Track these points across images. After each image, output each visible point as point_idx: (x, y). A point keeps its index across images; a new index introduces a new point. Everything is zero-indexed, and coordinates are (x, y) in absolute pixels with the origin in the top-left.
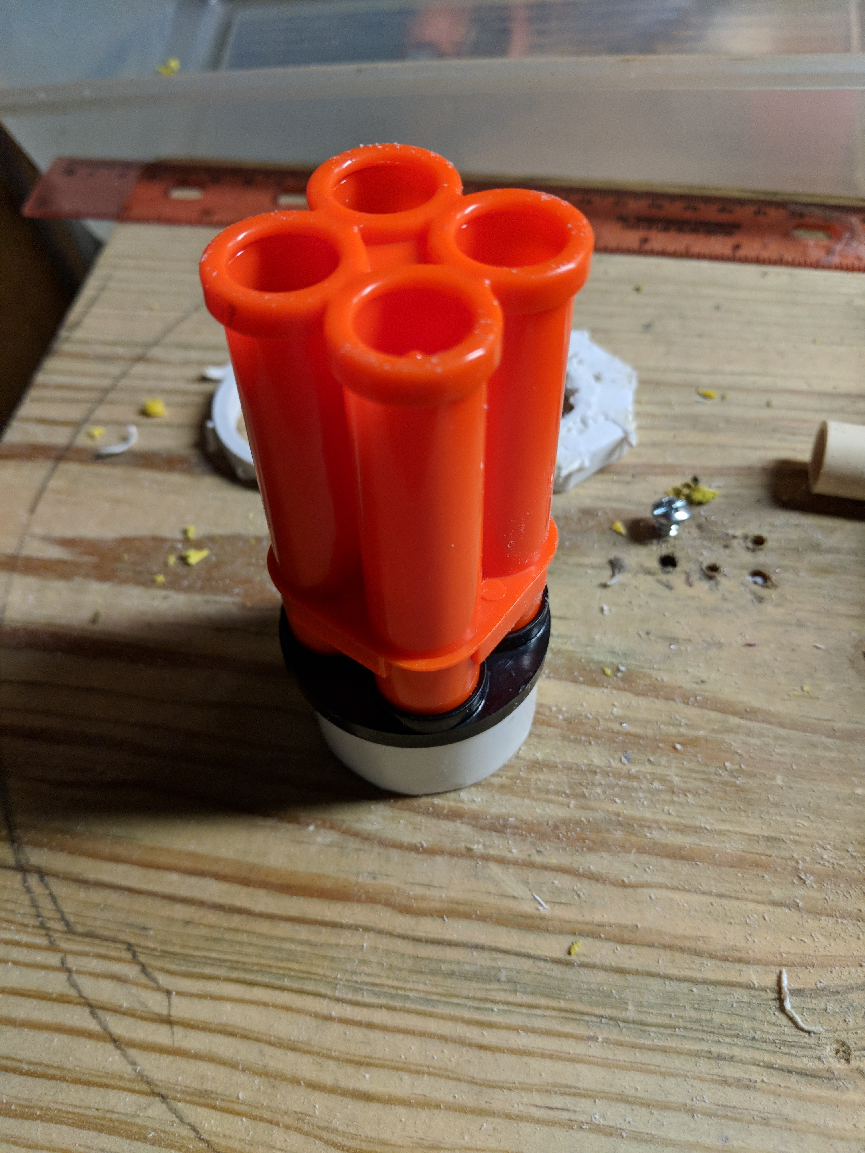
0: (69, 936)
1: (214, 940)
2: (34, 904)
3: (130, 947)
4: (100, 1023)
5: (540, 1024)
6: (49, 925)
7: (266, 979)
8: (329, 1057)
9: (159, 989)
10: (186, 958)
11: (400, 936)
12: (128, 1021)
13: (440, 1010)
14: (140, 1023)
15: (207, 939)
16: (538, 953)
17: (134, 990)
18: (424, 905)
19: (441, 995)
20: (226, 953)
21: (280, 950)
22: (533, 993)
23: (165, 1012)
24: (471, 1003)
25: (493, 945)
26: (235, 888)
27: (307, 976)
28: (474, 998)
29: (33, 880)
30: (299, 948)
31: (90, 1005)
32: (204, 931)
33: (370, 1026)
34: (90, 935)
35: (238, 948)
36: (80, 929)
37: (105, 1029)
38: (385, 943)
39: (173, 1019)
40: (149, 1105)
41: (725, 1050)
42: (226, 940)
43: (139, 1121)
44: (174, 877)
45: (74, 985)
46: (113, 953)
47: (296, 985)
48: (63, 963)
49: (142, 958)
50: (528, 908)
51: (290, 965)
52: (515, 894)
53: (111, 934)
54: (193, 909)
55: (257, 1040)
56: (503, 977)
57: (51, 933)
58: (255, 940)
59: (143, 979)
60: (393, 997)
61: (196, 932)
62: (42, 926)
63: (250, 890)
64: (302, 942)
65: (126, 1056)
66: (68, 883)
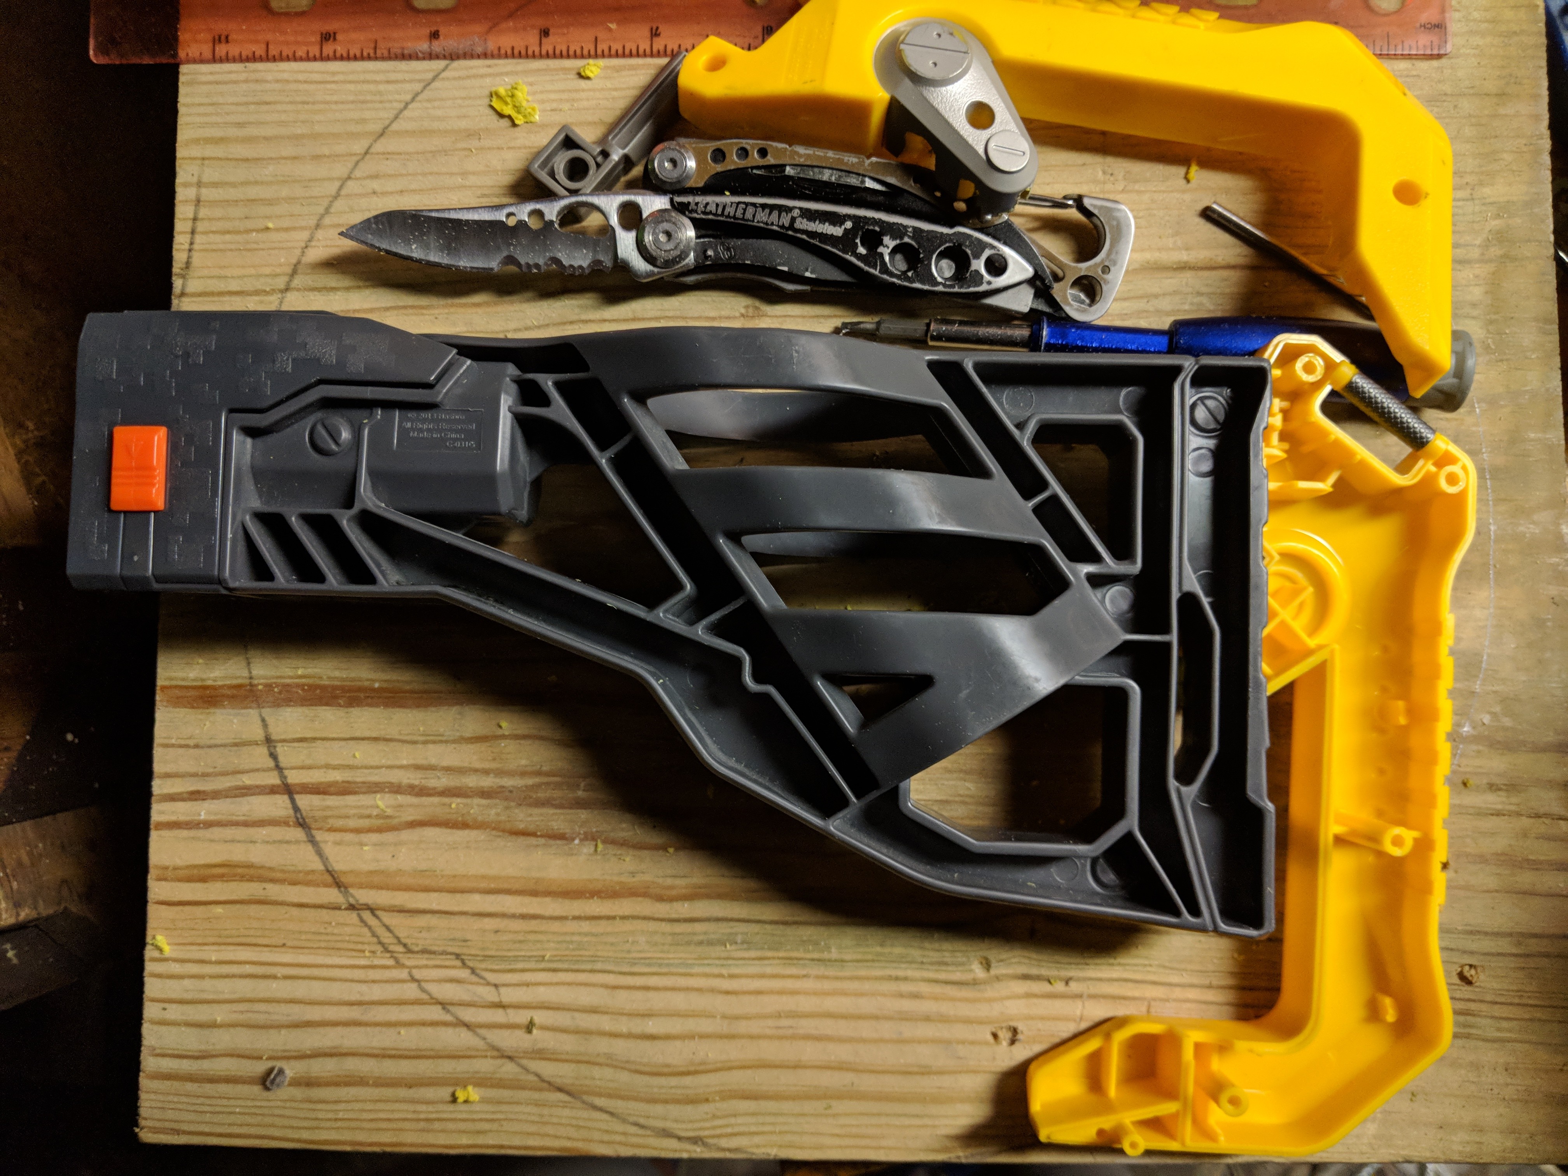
0: (410, 955)
1: (520, 942)
2: (374, 935)
3: (457, 956)
4: (452, 1014)
5: (769, 970)
6: (391, 949)
7: (565, 966)
8: (622, 1014)
9: (488, 984)
10: (503, 958)
11: (660, 920)
12: (473, 1010)
13: (696, 970)
14: (481, 1010)
15: (515, 942)
17: (470, 987)
18: (674, 893)
19: (695, 959)
20: (532, 950)
21: (572, 942)
22: (762, 949)
23: (496, 999)
24: (717, 962)
26: (527, 900)
27: (594, 959)
28: (719, 959)
29: (366, 915)
30: (585, 939)
31: (441, 1004)
32: (511, 936)
33: (647, 988)
34: (424, 951)
35: (539, 946)
36: (416, 949)
37: (457, 1018)
38: (650, 926)
39: (504, 1004)
40: (503, 1065)
41: (901, 973)
42: (530, 941)
43: (498, 1076)
44: (477, 897)
45: (423, 990)
46: (447, 963)
47: (589, 966)
48: (410, 974)
49: (470, 964)
51: (581, 953)
53: (441, 949)
54: (498, 920)
55: (569, 1010)
56: (739, 939)
57: (395, 955)
58: (551, 937)
59: (474, 979)
60: (660, 965)
61: (505, 937)
62: (386, 950)
63: (538, 899)
64: (586, 934)
65: (477, 1035)
66: (395, 914)
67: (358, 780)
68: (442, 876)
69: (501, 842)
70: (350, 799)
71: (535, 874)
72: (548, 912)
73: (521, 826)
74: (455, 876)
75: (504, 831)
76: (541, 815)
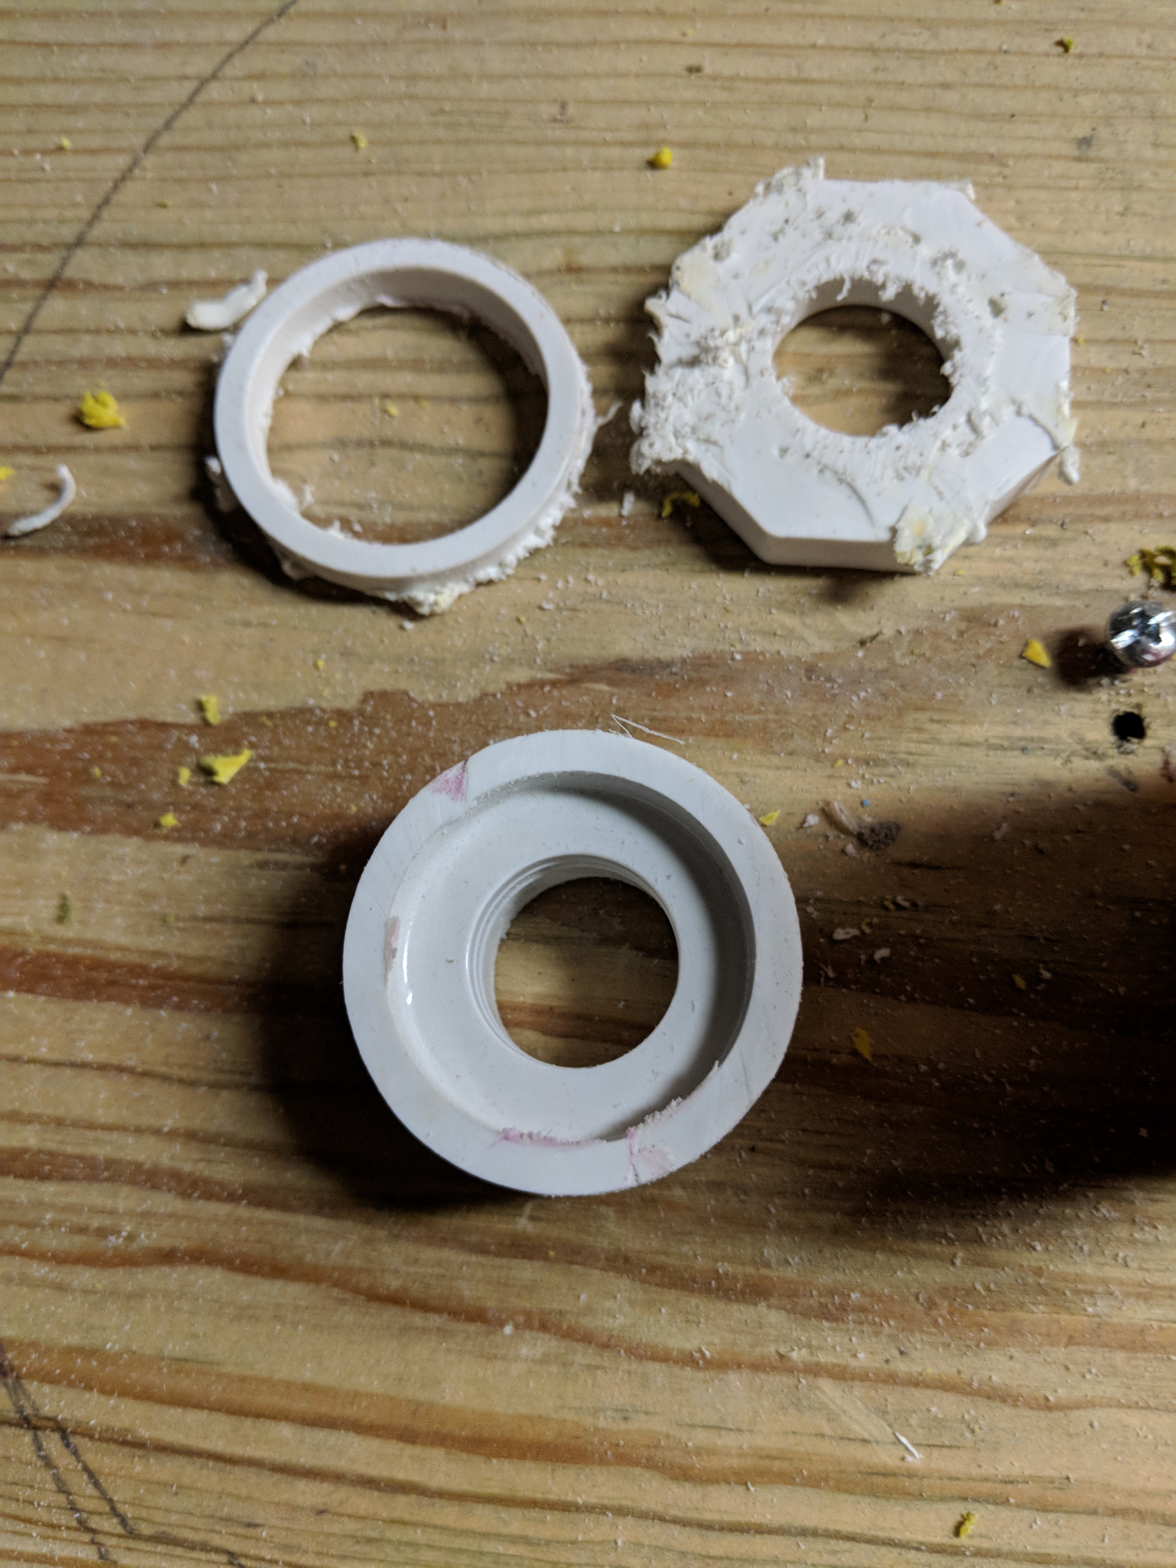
0: (131, 1544)
1: (370, 1541)
2: (62, 1489)
3: (232, 1559)
6: (93, 1525)
11: (676, 1521)
15: (357, 1540)
16: (908, 1536)
18: (714, 1463)
21: (481, 1554)
25: (832, 1527)
26: (392, 1447)
29: (52, 1443)
30: (512, 1550)
32: (351, 1526)
34: (162, 1538)
35: (410, 1554)
36: (145, 1529)
38: (655, 1533)
42: (389, 1541)
44: (286, 1430)
50: (886, 1457)
52: (866, 1436)
53: (198, 1537)
54: (326, 1487)
57: (100, 1538)
58: (437, 1538)
61: (336, 1528)
62: (83, 1526)
63: (417, 1450)
64: (515, 1540)
66: (113, 1447)
67: (69, 1149)
68: (220, 1376)
69: (348, 1316)
70: (49, 1190)
71: (413, 1392)
72: (436, 1482)
73: (394, 1284)
74: (243, 1379)
75: (357, 1291)
76: (439, 1263)
